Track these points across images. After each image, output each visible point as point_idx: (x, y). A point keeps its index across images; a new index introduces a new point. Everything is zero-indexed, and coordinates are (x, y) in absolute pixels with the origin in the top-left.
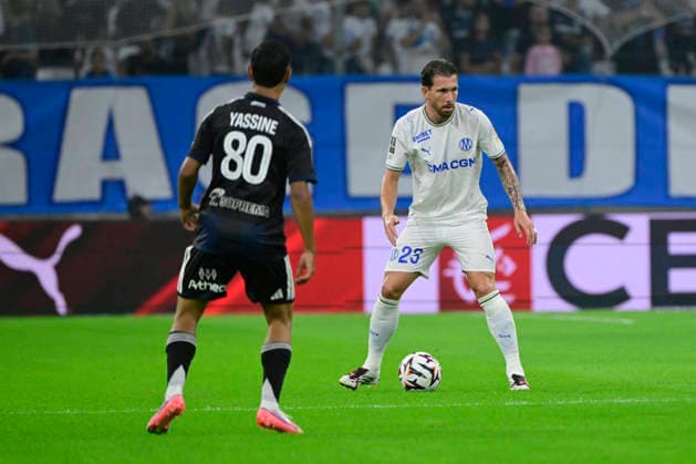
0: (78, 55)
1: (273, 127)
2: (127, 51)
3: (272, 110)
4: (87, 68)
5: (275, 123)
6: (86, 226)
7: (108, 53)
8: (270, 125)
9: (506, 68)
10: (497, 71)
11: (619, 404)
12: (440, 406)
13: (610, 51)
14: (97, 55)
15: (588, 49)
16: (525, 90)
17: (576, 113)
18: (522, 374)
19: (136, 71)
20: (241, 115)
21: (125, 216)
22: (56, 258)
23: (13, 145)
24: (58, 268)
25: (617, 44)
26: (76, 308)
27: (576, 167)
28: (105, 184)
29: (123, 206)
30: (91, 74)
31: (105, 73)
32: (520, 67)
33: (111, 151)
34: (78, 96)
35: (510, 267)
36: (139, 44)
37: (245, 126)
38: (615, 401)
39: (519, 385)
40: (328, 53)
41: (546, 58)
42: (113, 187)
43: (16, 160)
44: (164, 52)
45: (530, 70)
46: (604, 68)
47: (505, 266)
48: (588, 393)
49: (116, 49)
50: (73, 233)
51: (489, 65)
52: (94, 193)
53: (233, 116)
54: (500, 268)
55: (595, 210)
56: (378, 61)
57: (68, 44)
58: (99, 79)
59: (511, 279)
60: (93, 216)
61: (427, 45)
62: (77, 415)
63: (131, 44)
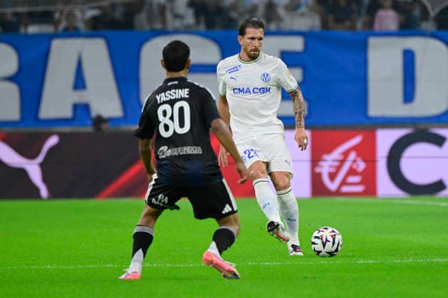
0: (57, 15)
1: (186, 93)
2: (91, 13)
3: (183, 84)
4: (63, 25)
5: (187, 90)
6: (62, 136)
7: (78, 14)
8: (184, 93)
9: (359, 25)
10: (353, 28)
11: (437, 262)
12: (312, 263)
13: (432, 14)
14: (71, 16)
15: (417, 12)
16: (373, 41)
17: (409, 57)
18: (297, 243)
19: (98, 27)
20: (163, 94)
21: (90, 129)
22: (40, 159)
23: (11, 79)
24: (42, 165)
25: (438, 9)
26: (55, 194)
27: (409, 96)
28: (76, 107)
29: (89, 122)
30: (66, 29)
31: (76, 29)
32: (370, 25)
33: (79, 83)
34: (56, 44)
35: (361, 166)
36: (100, 8)
37: (168, 99)
38: (435, 260)
39: (296, 251)
40: (234, 15)
41: (388, 19)
42: (81, 109)
43: (13, 89)
44: (118, 14)
45: (377, 27)
46: (429, 26)
47: (358, 166)
48: (416, 254)
49: (83, 12)
50: (53, 141)
51: (348, 23)
52: (67, 112)
53: (158, 97)
54: (354, 167)
55: (422, 126)
56: (269, 20)
57: (50, 8)
58: (71, 32)
59: (362, 174)
60: (67, 129)
61: (303, 9)
62: (55, 269)
63: (94, 8)
